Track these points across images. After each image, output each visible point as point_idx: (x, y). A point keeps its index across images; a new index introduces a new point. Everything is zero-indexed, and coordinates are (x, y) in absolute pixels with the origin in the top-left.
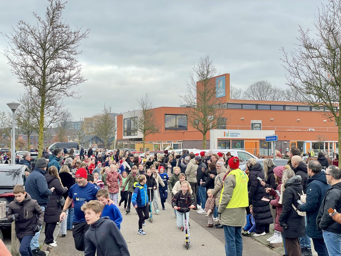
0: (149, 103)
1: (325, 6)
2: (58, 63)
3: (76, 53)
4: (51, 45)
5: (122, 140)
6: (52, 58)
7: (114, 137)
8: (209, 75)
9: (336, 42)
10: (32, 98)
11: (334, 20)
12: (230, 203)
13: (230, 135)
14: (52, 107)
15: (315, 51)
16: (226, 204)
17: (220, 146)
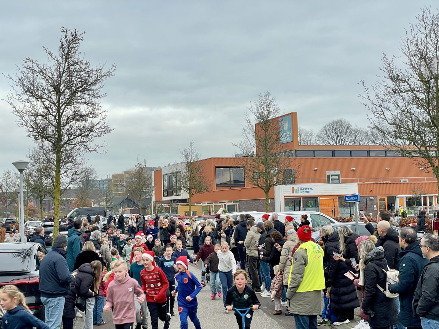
0: (195, 154)
1: (414, 26)
2: (76, 110)
3: (99, 96)
4: (67, 88)
5: (161, 201)
6: (68, 103)
7: (151, 198)
8: (270, 117)
9: (431, 71)
10: (44, 153)
11: (426, 43)
12: (301, 285)
13: (300, 191)
14: (70, 165)
15: (403, 84)
16: (297, 287)
17: (288, 205)
